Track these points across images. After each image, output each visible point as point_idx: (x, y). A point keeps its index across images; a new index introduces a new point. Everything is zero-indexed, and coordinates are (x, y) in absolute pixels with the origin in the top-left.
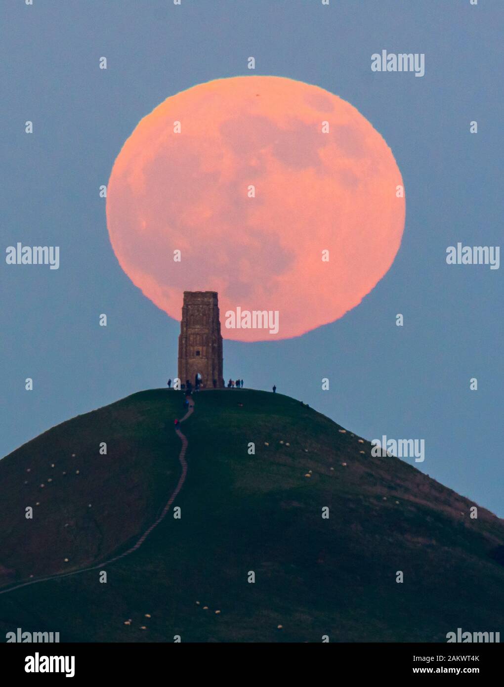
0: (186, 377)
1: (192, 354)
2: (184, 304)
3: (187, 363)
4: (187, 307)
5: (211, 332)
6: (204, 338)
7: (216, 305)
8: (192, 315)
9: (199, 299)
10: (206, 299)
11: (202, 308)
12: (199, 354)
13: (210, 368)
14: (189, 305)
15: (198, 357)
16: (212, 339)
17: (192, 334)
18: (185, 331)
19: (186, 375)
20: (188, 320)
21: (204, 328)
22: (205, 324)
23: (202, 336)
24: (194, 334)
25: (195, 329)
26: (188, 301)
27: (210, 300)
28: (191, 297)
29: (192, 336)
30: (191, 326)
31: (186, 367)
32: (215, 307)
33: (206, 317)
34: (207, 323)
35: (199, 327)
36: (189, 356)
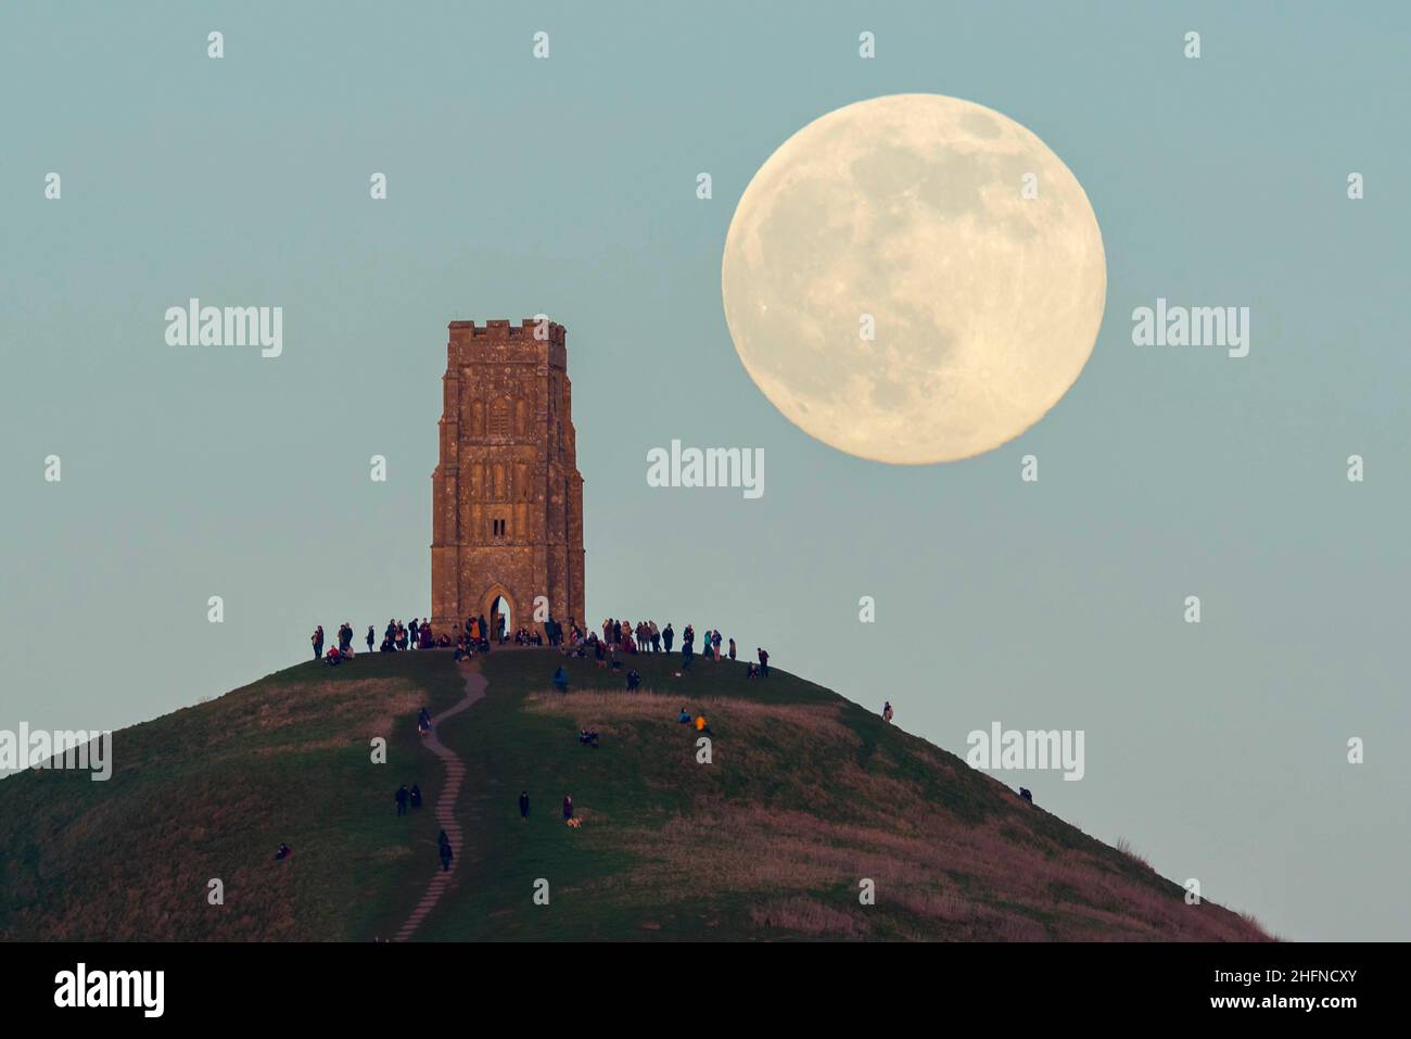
0: (459, 610)
1: (477, 530)
2: (450, 365)
3: (460, 564)
4: (460, 372)
5: (543, 455)
6: (520, 474)
7: (558, 366)
8: (477, 400)
9: (502, 347)
10: (524, 348)
11: (512, 376)
12: (503, 533)
13: (541, 578)
14: (468, 366)
15: (498, 540)
16: (545, 478)
17: (477, 463)
18: (455, 455)
19: (459, 601)
20: (464, 416)
21: (518, 443)
22: (522, 431)
23: (513, 470)
24: (487, 463)
25: (490, 445)
26: (464, 352)
27: (540, 351)
28: (472, 341)
29: (478, 470)
30: (474, 438)
31: (459, 574)
32: (555, 373)
33: (527, 406)
34: (530, 424)
35: (503, 440)
36: (467, 538)
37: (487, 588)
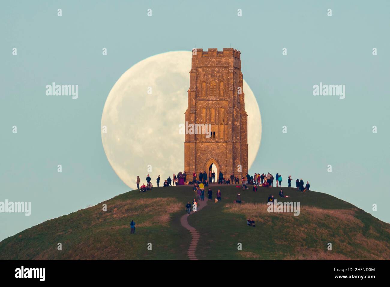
1: (203, 136)
2: (192, 67)
3: (196, 150)
4: (197, 70)
5: (231, 105)
6: (222, 113)
7: (238, 68)
8: (204, 82)
9: (214, 60)
10: (224, 60)
11: (218, 72)
12: (214, 137)
13: (230, 156)
14: (200, 68)
15: (212, 140)
16: (232, 114)
17: (203, 108)
18: (194, 104)
19: (196, 166)
20: (198, 89)
21: (221, 100)
22: (222, 94)
23: (218, 111)
24: (208, 108)
25: (209, 101)
26: (198, 61)
27: (230, 61)
28: (202, 57)
29: (204, 110)
30: (202, 98)
31: (196, 154)
32: (236, 71)
33: (225, 84)
34: (226, 92)
35: (215, 99)
36: (199, 139)
37: (208, 160)
